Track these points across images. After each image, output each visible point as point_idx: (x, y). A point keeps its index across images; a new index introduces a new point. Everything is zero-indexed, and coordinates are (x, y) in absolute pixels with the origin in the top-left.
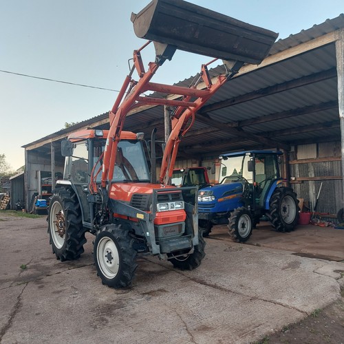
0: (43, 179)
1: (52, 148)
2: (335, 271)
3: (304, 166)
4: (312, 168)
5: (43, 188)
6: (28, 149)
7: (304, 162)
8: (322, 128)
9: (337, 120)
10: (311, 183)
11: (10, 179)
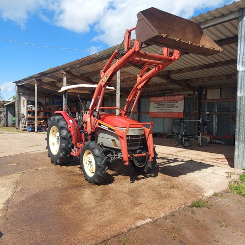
0: (29, 106)
1: (36, 85)
2: (226, 173)
3: (211, 105)
4: (216, 106)
5: (29, 113)
6: (18, 84)
7: (211, 101)
8: (225, 78)
9: (236, 73)
10: (215, 116)
11: (5, 105)
